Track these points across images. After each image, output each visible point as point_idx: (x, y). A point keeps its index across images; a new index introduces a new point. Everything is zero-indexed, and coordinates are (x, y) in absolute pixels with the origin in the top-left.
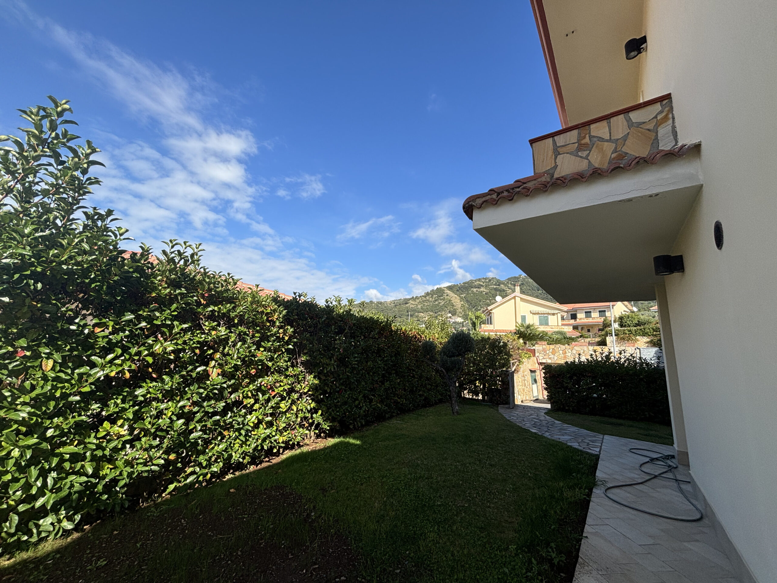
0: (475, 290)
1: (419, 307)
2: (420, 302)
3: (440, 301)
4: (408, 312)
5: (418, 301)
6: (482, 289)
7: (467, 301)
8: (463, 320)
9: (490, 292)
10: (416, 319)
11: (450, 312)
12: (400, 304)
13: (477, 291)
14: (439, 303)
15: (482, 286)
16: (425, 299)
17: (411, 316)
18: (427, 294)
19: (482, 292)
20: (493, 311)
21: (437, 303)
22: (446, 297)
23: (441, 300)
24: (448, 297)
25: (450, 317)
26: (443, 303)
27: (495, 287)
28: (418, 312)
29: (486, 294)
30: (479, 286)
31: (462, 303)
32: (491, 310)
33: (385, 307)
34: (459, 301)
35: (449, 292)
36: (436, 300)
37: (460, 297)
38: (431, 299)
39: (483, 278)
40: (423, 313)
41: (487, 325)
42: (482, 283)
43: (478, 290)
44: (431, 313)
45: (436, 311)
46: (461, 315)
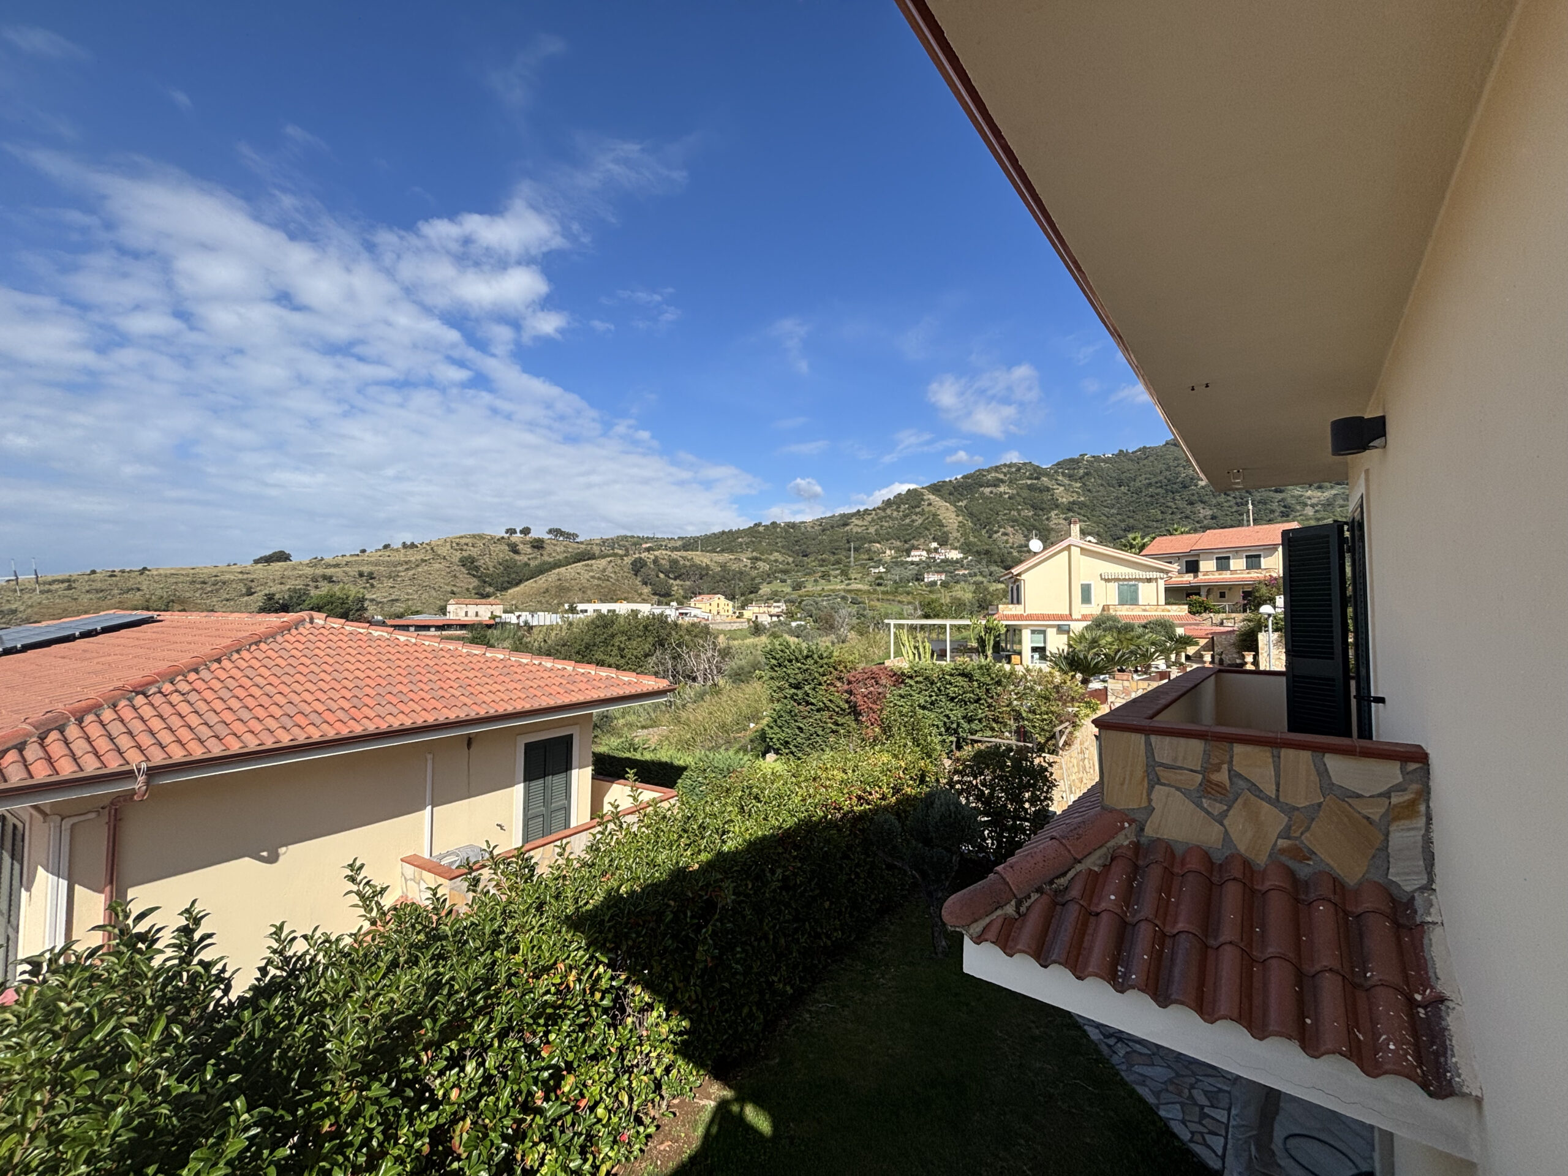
0: (987, 490)
1: (872, 530)
2: (873, 520)
3: (914, 517)
4: (848, 542)
5: (869, 518)
6: (1002, 489)
7: (971, 515)
8: (962, 555)
9: (1018, 494)
10: (866, 557)
11: (934, 539)
12: (832, 527)
13: (991, 492)
14: (913, 521)
15: (1002, 481)
16: (883, 514)
17: (856, 550)
18: (888, 503)
19: (1001, 494)
20: (1023, 577)
21: (907, 521)
22: (927, 509)
23: (916, 514)
24: (931, 508)
25: (936, 550)
26: (920, 521)
27: (1029, 482)
28: (871, 542)
29: (1010, 498)
30: (996, 483)
31: (960, 518)
32: (1019, 575)
33: (803, 534)
34: (953, 516)
35: (932, 497)
36: (906, 516)
37: (956, 506)
38: (895, 513)
39: (1005, 465)
40: (879, 542)
41: (1011, 606)
42: (1001, 476)
43: (994, 490)
44: (898, 543)
45: (908, 537)
46: (957, 545)
